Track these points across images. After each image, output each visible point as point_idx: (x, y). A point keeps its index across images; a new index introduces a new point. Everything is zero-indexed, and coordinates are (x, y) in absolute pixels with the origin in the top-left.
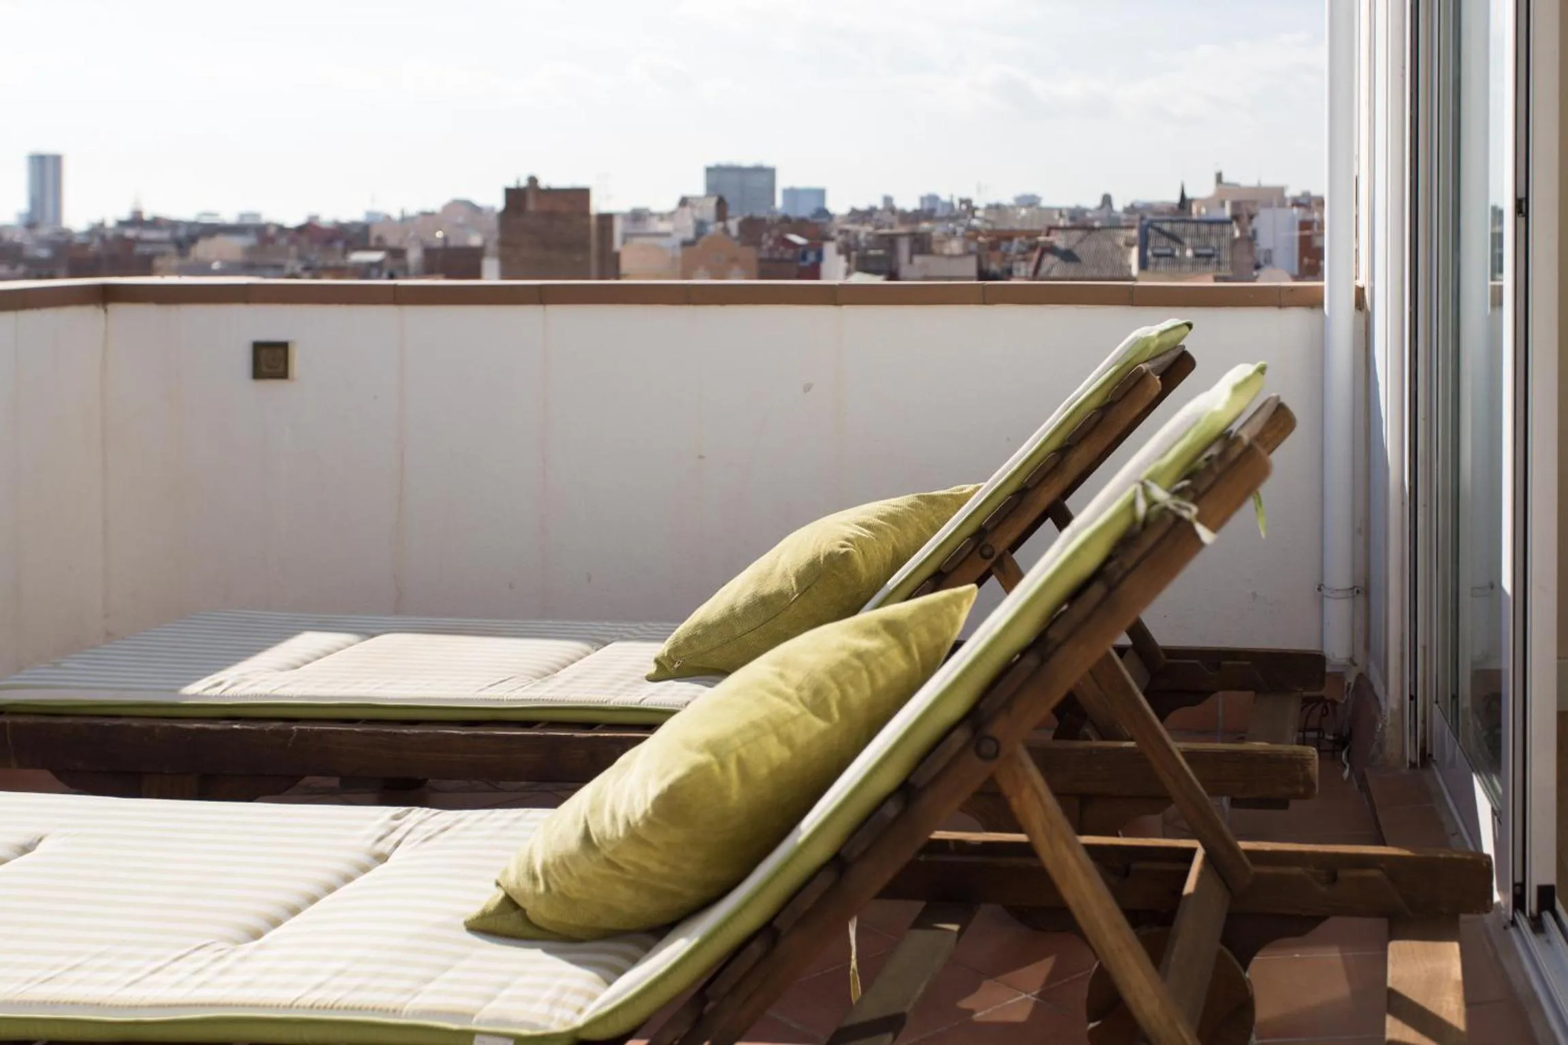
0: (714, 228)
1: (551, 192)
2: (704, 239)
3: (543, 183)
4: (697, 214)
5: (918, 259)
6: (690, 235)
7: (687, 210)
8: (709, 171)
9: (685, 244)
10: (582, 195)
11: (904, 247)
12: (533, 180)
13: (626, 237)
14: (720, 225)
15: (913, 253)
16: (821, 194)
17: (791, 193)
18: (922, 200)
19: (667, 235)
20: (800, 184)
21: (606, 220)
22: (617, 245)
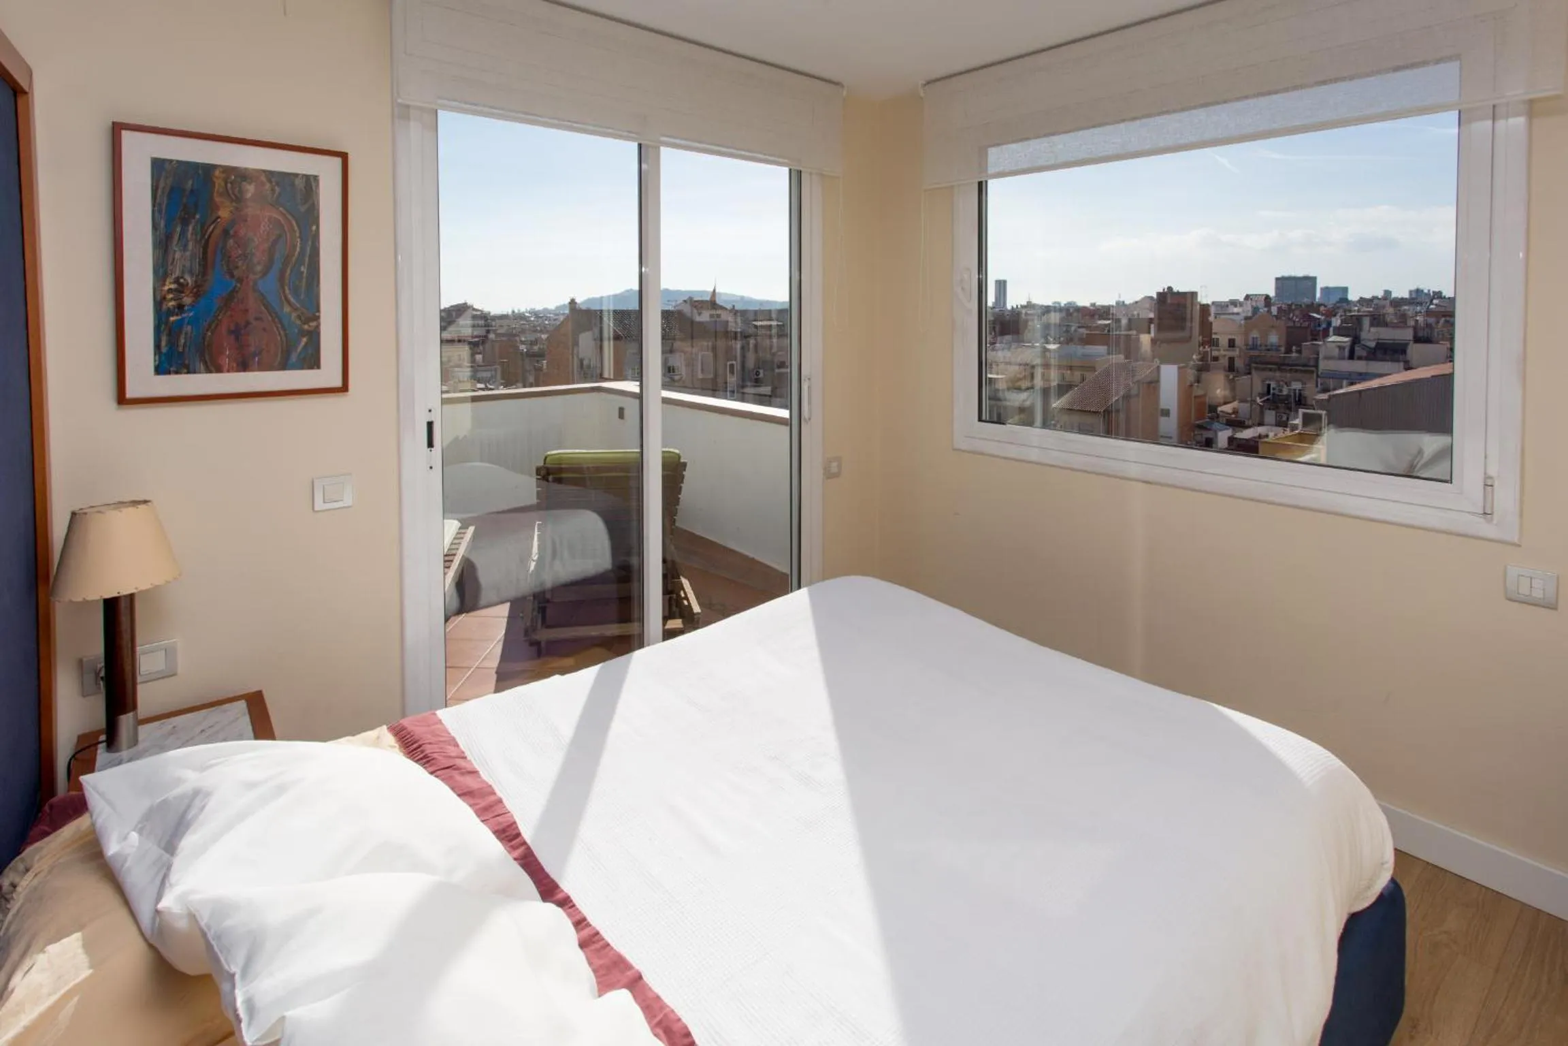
0: (1263, 310)
1: (1178, 293)
2: (1257, 316)
3: (1175, 290)
4: (1254, 304)
5: (1373, 329)
6: (1250, 314)
7: (1249, 302)
8: (1277, 279)
9: (1246, 318)
10: (1194, 295)
11: (1366, 322)
12: (1170, 288)
13: (1216, 315)
14: (1266, 309)
15: (1372, 325)
16: (1345, 290)
17: (1326, 290)
18: (1411, 292)
19: (1238, 314)
20: (1332, 284)
21: (1205, 309)
22: (1211, 318)
